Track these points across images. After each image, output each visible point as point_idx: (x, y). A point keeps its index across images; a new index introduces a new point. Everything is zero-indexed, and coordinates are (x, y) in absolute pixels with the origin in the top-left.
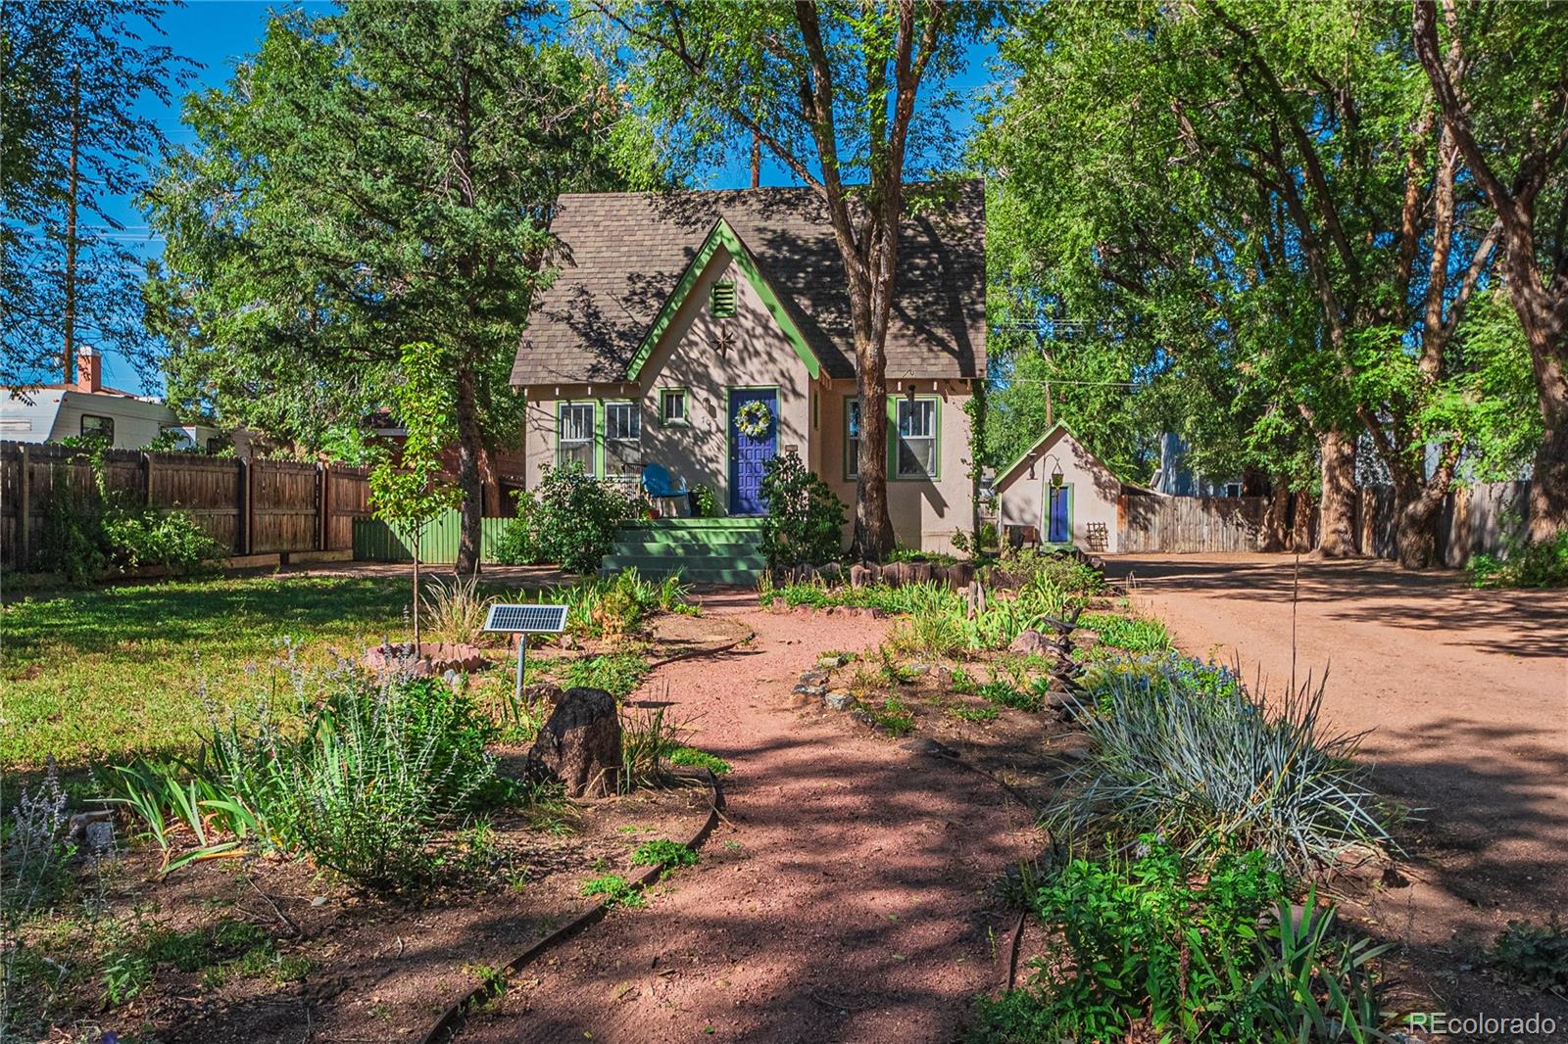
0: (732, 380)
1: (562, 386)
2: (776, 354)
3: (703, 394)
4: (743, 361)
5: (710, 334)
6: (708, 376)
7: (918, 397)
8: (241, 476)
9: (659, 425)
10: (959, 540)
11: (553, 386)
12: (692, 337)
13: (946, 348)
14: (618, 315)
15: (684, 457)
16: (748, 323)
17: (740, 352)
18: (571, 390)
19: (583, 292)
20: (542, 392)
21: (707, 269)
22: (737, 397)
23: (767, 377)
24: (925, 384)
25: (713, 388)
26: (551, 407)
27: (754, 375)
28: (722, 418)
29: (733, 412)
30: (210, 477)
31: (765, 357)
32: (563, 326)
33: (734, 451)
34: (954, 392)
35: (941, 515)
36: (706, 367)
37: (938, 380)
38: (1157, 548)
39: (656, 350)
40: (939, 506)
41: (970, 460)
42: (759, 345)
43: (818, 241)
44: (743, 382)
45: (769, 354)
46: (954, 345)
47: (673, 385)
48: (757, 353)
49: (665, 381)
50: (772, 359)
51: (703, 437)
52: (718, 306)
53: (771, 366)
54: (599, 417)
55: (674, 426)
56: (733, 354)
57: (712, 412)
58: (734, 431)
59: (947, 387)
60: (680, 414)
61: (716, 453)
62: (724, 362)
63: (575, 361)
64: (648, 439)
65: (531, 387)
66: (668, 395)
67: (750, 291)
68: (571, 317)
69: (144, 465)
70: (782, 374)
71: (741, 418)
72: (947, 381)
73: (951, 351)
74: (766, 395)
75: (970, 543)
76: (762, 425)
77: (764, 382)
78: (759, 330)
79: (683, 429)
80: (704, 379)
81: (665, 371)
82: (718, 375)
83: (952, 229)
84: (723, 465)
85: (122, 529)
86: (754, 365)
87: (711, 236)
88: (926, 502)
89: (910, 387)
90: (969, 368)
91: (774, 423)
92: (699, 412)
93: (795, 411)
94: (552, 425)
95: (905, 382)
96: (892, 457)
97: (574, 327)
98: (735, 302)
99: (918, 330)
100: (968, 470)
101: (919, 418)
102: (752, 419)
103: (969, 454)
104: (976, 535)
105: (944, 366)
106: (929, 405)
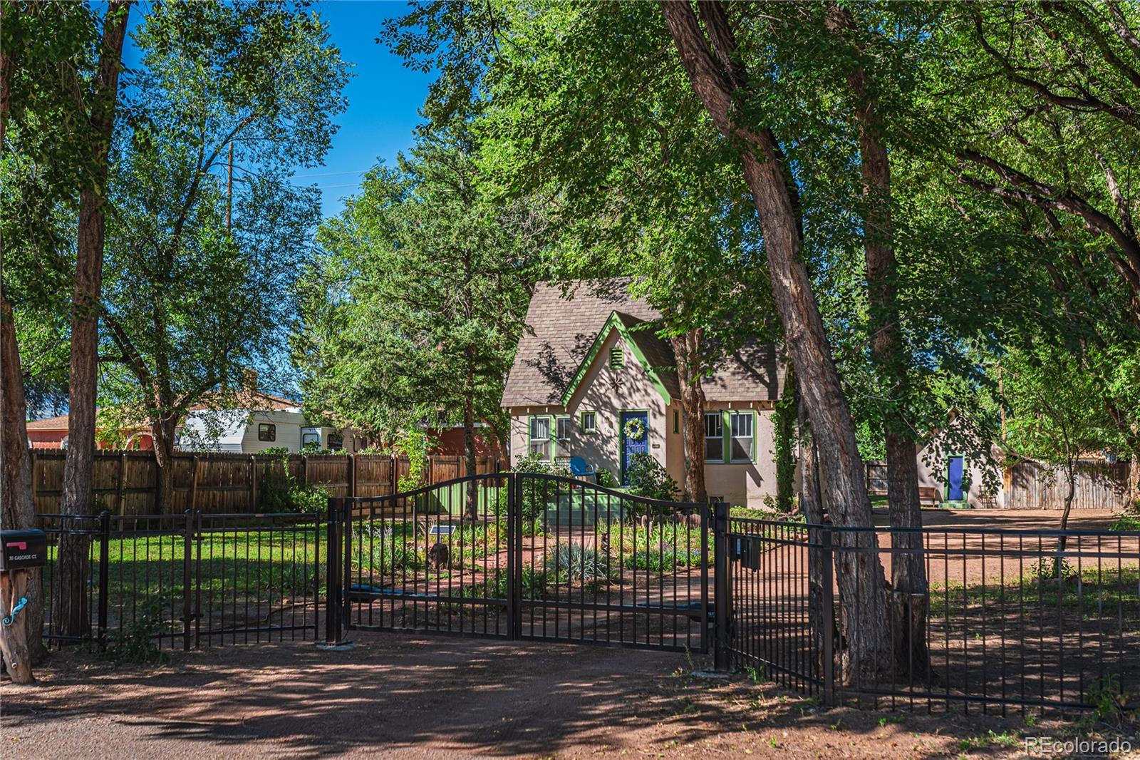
0: (624, 405)
1: (532, 408)
2: (650, 390)
3: (607, 414)
4: (630, 394)
5: (612, 379)
6: (611, 404)
7: (741, 412)
8: (350, 464)
9: (582, 432)
10: (768, 501)
11: (525, 408)
12: (601, 381)
13: (759, 378)
14: (568, 362)
15: (595, 452)
16: (633, 372)
17: (629, 389)
18: (536, 410)
19: (547, 347)
20: (519, 411)
21: (607, 340)
22: (624, 416)
23: (644, 404)
24: (744, 404)
25: (613, 411)
26: (525, 419)
27: (637, 402)
28: (617, 426)
29: (622, 424)
30: (335, 466)
31: (643, 392)
32: (534, 369)
33: (624, 448)
34: (764, 408)
35: (759, 485)
36: (609, 398)
37: (754, 402)
38: (1037, 505)
39: (578, 388)
40: (758, 480)
41: (774, 451)
42: (640, 385)
44: (630, 408)
45: (646, 391)
46: (767, 379)
47: (590, 409)
48: (638, 390)
49: (585, 406)
50: (647, 394)
51: (606, 441)
52: (615, 362)
53: (646, 398)
54: (553, 425)
55: (591, 434)
56: (623, 390)
57: (611, 425)
58: (623, 436)
59: (759, 405)
60: (592, 427)
61: (613, 447)
62: (620, 396)
63: (541, 391)
64: (575, 441)
65: (514, 408)
66: (586, 414)
67: (631, 353)
68: (539, 363)
69: (304, 462)
70: (653, 402)
71: (627, 429)
72: (760, 402)
73: (764, 382)
74: (642, 415)
75: (775, 503)
76: (639, 433)
77: (642, 407)
78: (640, 376)
79: (595, 435)
80: (608, 405)
81: (585, 401)
82: (616, 403)
84: (617, 457)
85: (298, 495)
86: (637, 397)
87: (609, 321)
88: (749, 480)
89: (737, 405)
90: (772, 394)
91: (647, 431)
92: (605, 425)
93: (658, 424)
94: (526, 430)
95: (733, 403)
96: (727, 449)
97: (540, 369)
98: (624, 361)
99: (746, 368)
100: (773, 457)
101: (744, 425)
102: (634, 429)
103: (773, 446)
104: (778, 498)
105: (759, 392)
106: (749, 417)
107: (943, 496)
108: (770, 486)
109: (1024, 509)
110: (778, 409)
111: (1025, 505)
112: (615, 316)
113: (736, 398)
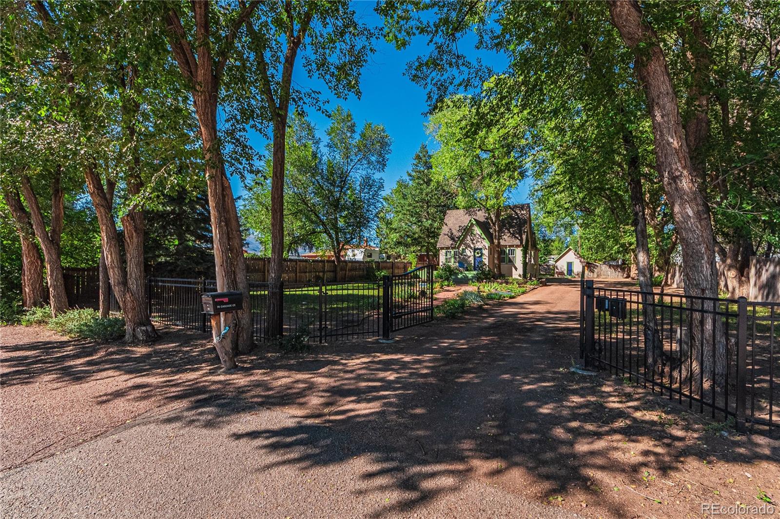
0: (474, 246)
2: (483, 242)
3: (469, 249)
5: (471, 238)
7: (511, 248)
9: (462, 255)
10: (520, 276)
11: (444, 248)
12: (467, 239)
13: (517, 238)
14: (456, 234)
15: (466, 260)
16: (478, 236)
17: (476, 241)
18: (447, 248)
19: (450, 230)
21: (470, 227)
22: (475, 250)
24: (513, 246)
25: (471, 248)
26: (444, 251)
27: (479, 246)
29: (474, 252)
30: (388, 265)
31: (481, 242)
32: (447, 236)
33: (475, 259)
34: (519, 247)
35: (517, 271)
36: (470, 244)
39: (460, 241)
40: (516, 269)
42: (480, 240)
44: (477, 247)
48: (479, 242)
49: (463, 247)
51: (469, 257)
52: (472, 233)
53: (481, 244)
54: (453, 253)
55: (464, 255)
56: (474, 242)
57: (471, 252)
58: (474, 256)
59: (517, 246)
60: (465, 253)
61: (471, 259)
62: (473, 243)
63: (448, 243)
64: (459, 257)
65: (441, 248)
66: (463, 249)
67: (477, 230)
68: (448, 234)
71: (476, 253)
74: (481, 249)
75: (522, 276)
76: (480, 255)
77: (480, 247)
78: (480, 238)
79: (466, 255)
80: (469, 246)
81: (463, 245)
82: (472, 246)
83: (522, 214)
84: (473, 262)
85: (377, 273)
86: (478, 244)
87: (470, 221)
88: (513, 268)
89: (510, 246)
90: (521, 243)
91: (482, 254)
92: (468, 252)
93: (486, 252)
94: (444, 254)
96: (507, 260)
97: (449, 236)
98: (475, 232)
99: (513, 235)
100: (521, 262)
101: (513, 252)
102: (478, 253)
103: (521, 259)
104: (523, 273)
105: (518, 242)
106: (514, 250)
107: (566, 274)
108: (520, 271)
110: (523, 247)
112: (473, 220)
113: (510, 244)
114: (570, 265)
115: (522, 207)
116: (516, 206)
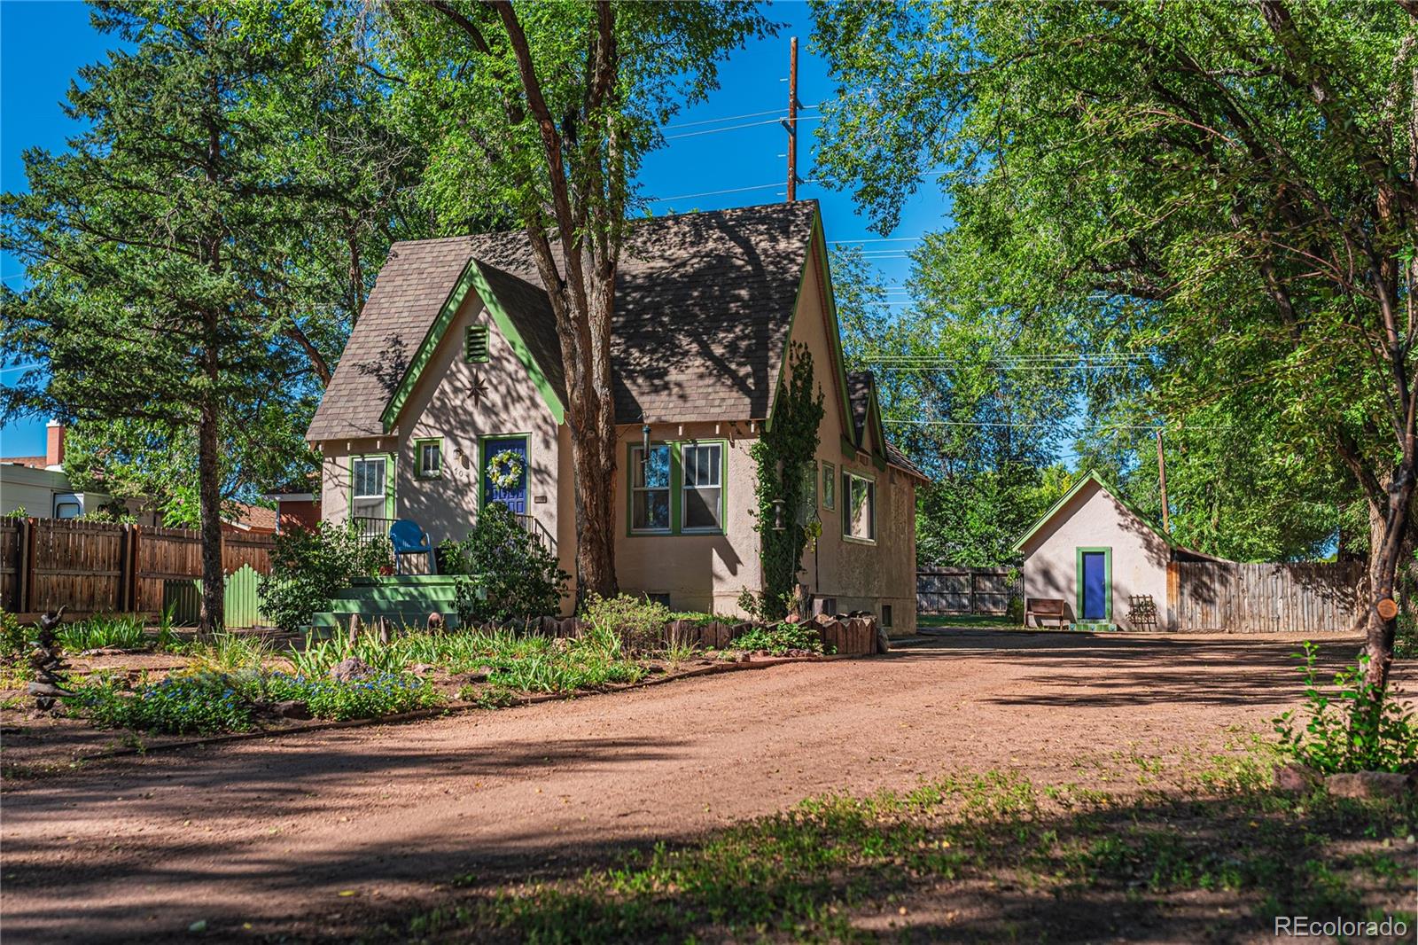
0: (496, 427)
1: (356, 440)
2: (538, 399)
4: (506, 407)
6: (473, 424)
7: (702, 443)
10: (746, 600)
11: (347, 442)
12: (458, 384)
13: (739, 383)
15: (442, 509)
17: (503, 398)
18: (362, 445)
19: (397, 342)
20: (335, 447)
22: (490, 446)
23: (530, 424)
24: (705, 428)
26: (346, 462)
27: (516, 421)
29: (485, 461)
31: (528, 402)
32: (370, 378)
33: (485, 499)
34: (741, 435)
35: (734, 573)
36: (471, 414)
37: (723, 423)
38: (1218, 626)
39: (410, 399)
40: (732, 562)
41: (757, 511)
42: (522, 389)
43: (649, 276)
45: (532, 399)
46: (752, 384)
47: (435, 433)
48: (520, 398)
49: (425, 429)
50: (535, 405)
51: (462, 490)
52: (476, 349)
53: (533, 413)
55: (436, 479)
57: (467, 462)
58: (486, 483)
59: (733, 430)
60: (435, 468)
61: (471, 501)
62: (489, 411)
65: (328, 443)
66: (424, 444)
67: (501, 332)
68: (380, 368)
70: (545, 419)
71: (493, 469)
72: (733, 423)
73: (746, 389)
74: (522, 443)
75: (758, 605)
76: (513, 476)
77: (518, 429)
78: (522, 374)
79: (442, 481)
80: (468, 424)
81: (427, 419)
84: (475, 518)
86: (518, 411)
87: (465, 274)
88: (719, 565)
89: (694, 430)
90: (758, 408)
91: (526, 472)
92: (455, 462)
93: (546, 459)
94: (347, 481)
95: (687, 425)
96: (678, 508)
97: (381, 379)
99: (720, 368)
100: (754, 521)
101: (709, 465)
102: (504, 469)
103: (754, 502)
104: (765, 595)
105: (734, 406)
106: (716, 450)
107: (1076, 613)
108: (751, 574)
109: (1198, 632)
110: (764, 436)
111: (1199, 627)
112: (475, 268)
113: (691, 418)
114: (1093, 562)
115: (781, 222)
116: (750, 216)
